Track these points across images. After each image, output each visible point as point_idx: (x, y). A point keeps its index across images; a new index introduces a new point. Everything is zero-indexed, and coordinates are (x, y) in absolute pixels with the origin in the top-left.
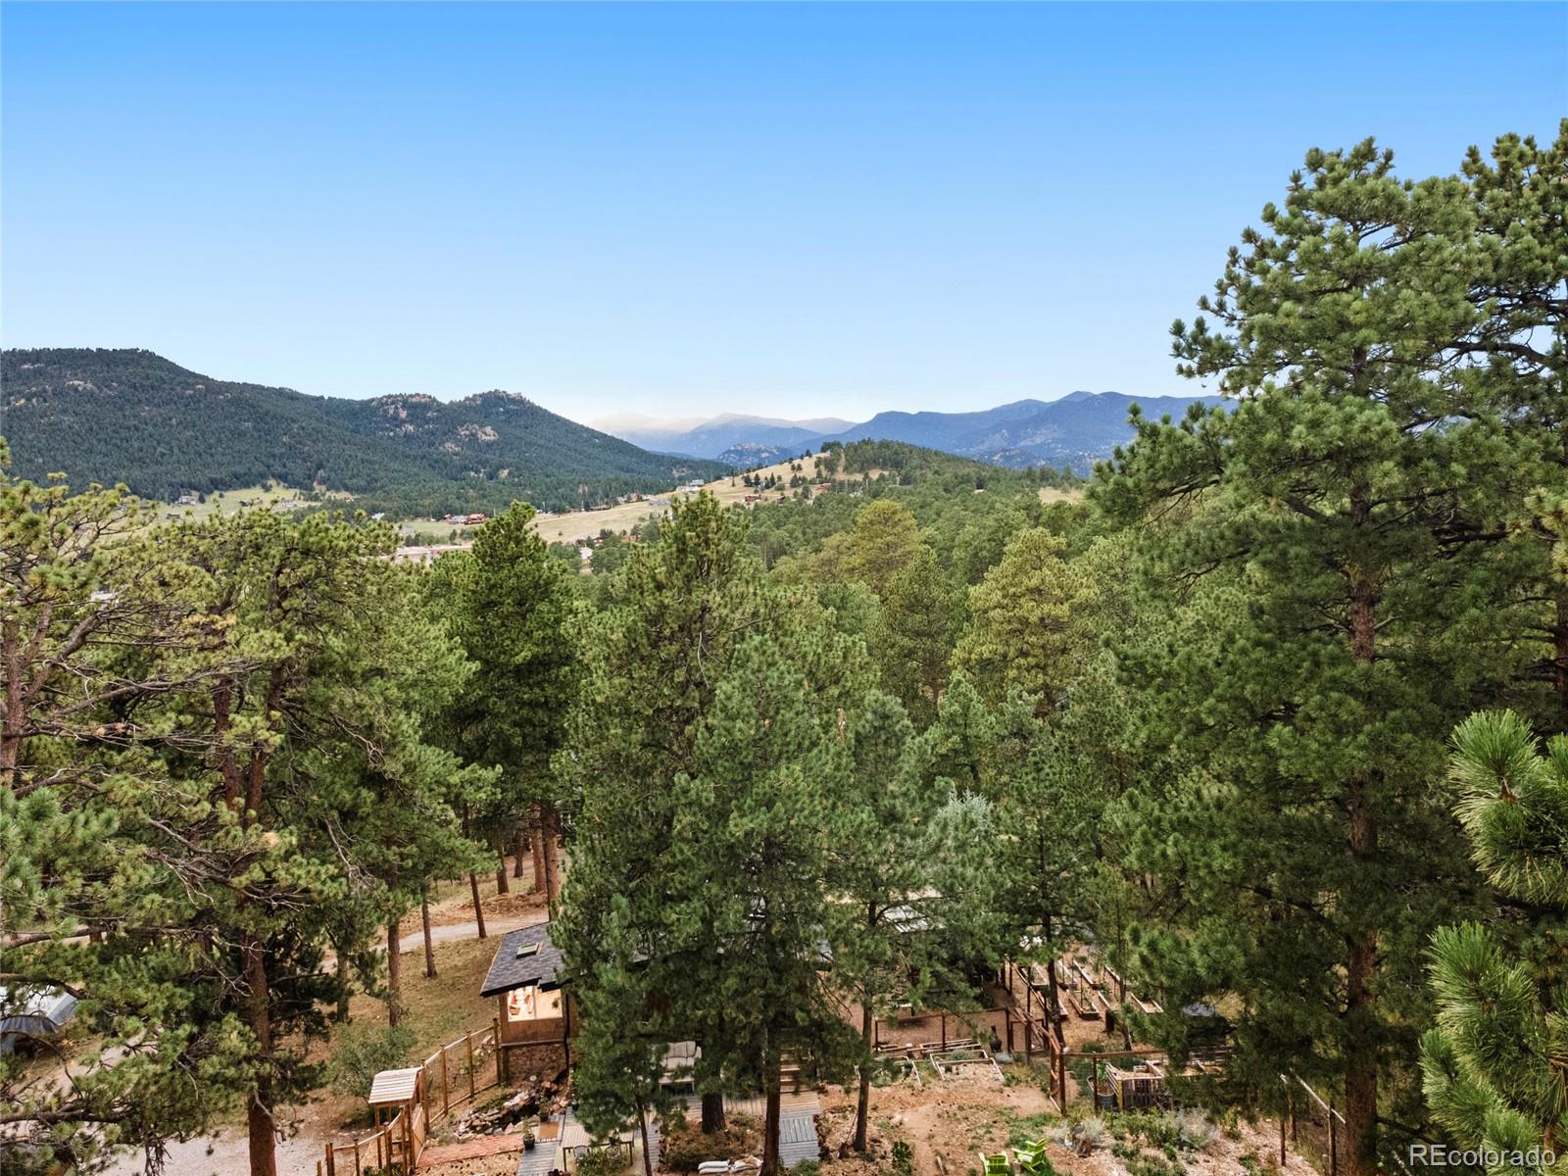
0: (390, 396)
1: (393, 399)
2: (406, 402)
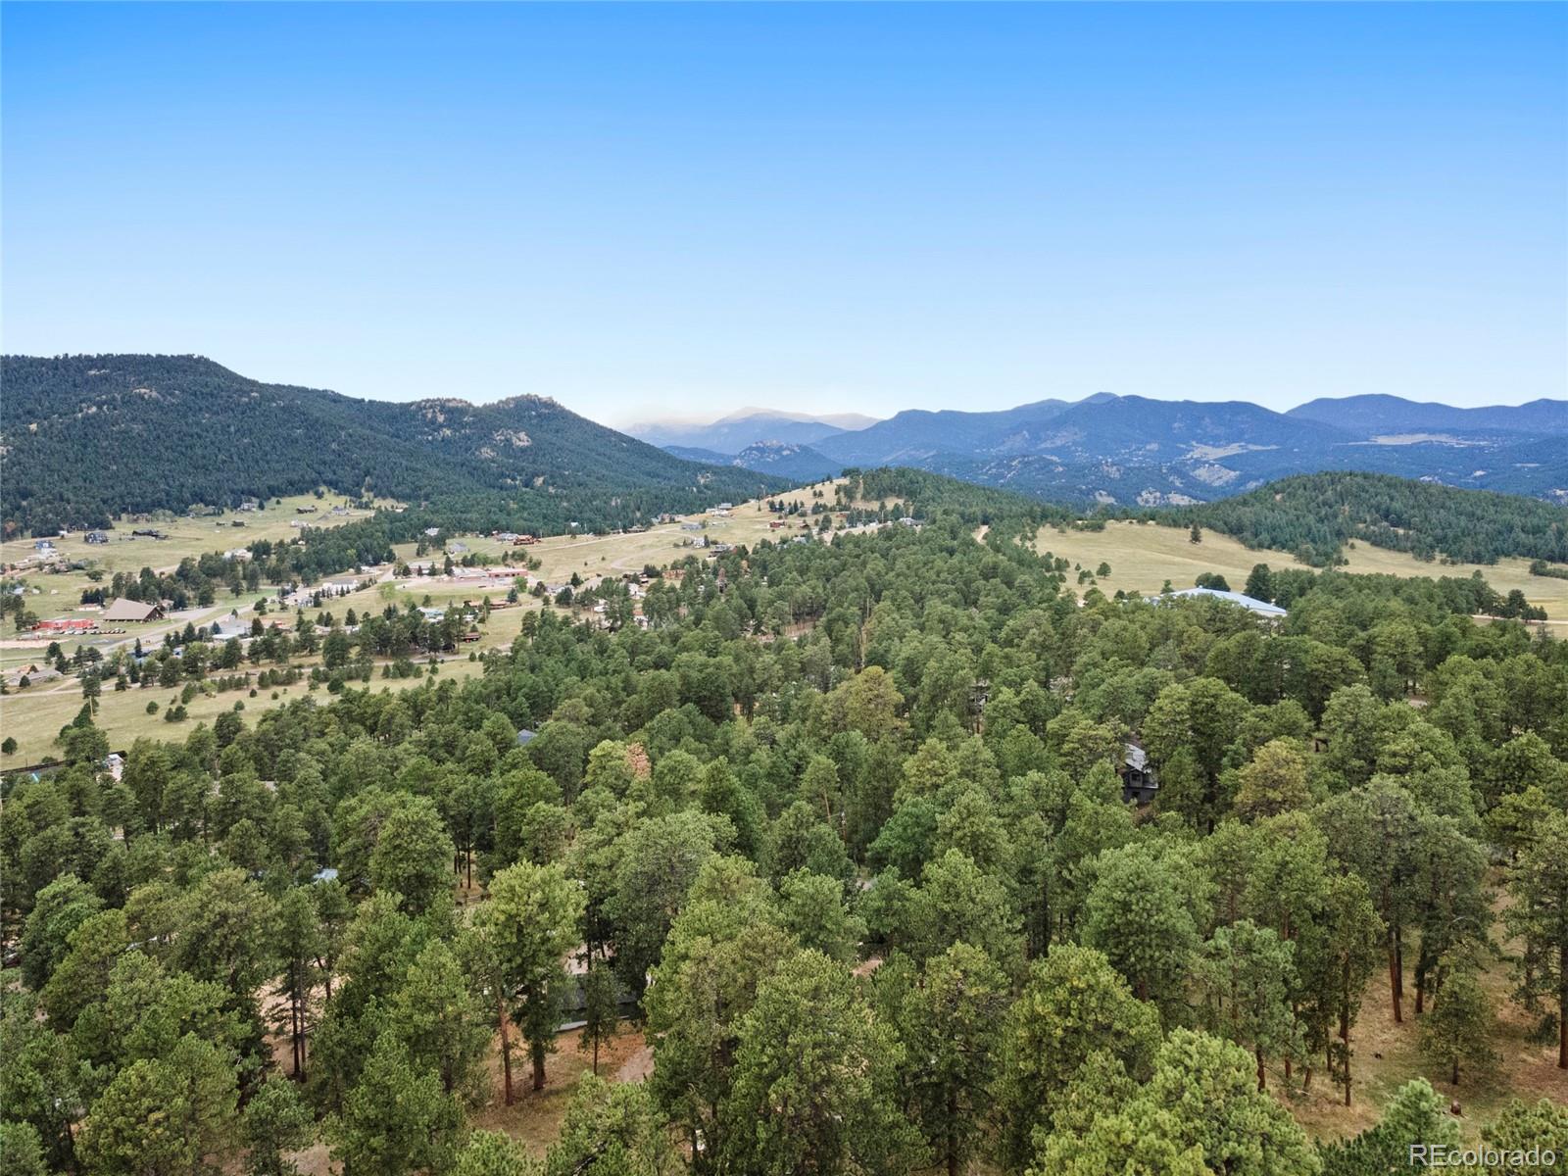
0: (428, 401)
1: (431, 404)
2: (443, 406)
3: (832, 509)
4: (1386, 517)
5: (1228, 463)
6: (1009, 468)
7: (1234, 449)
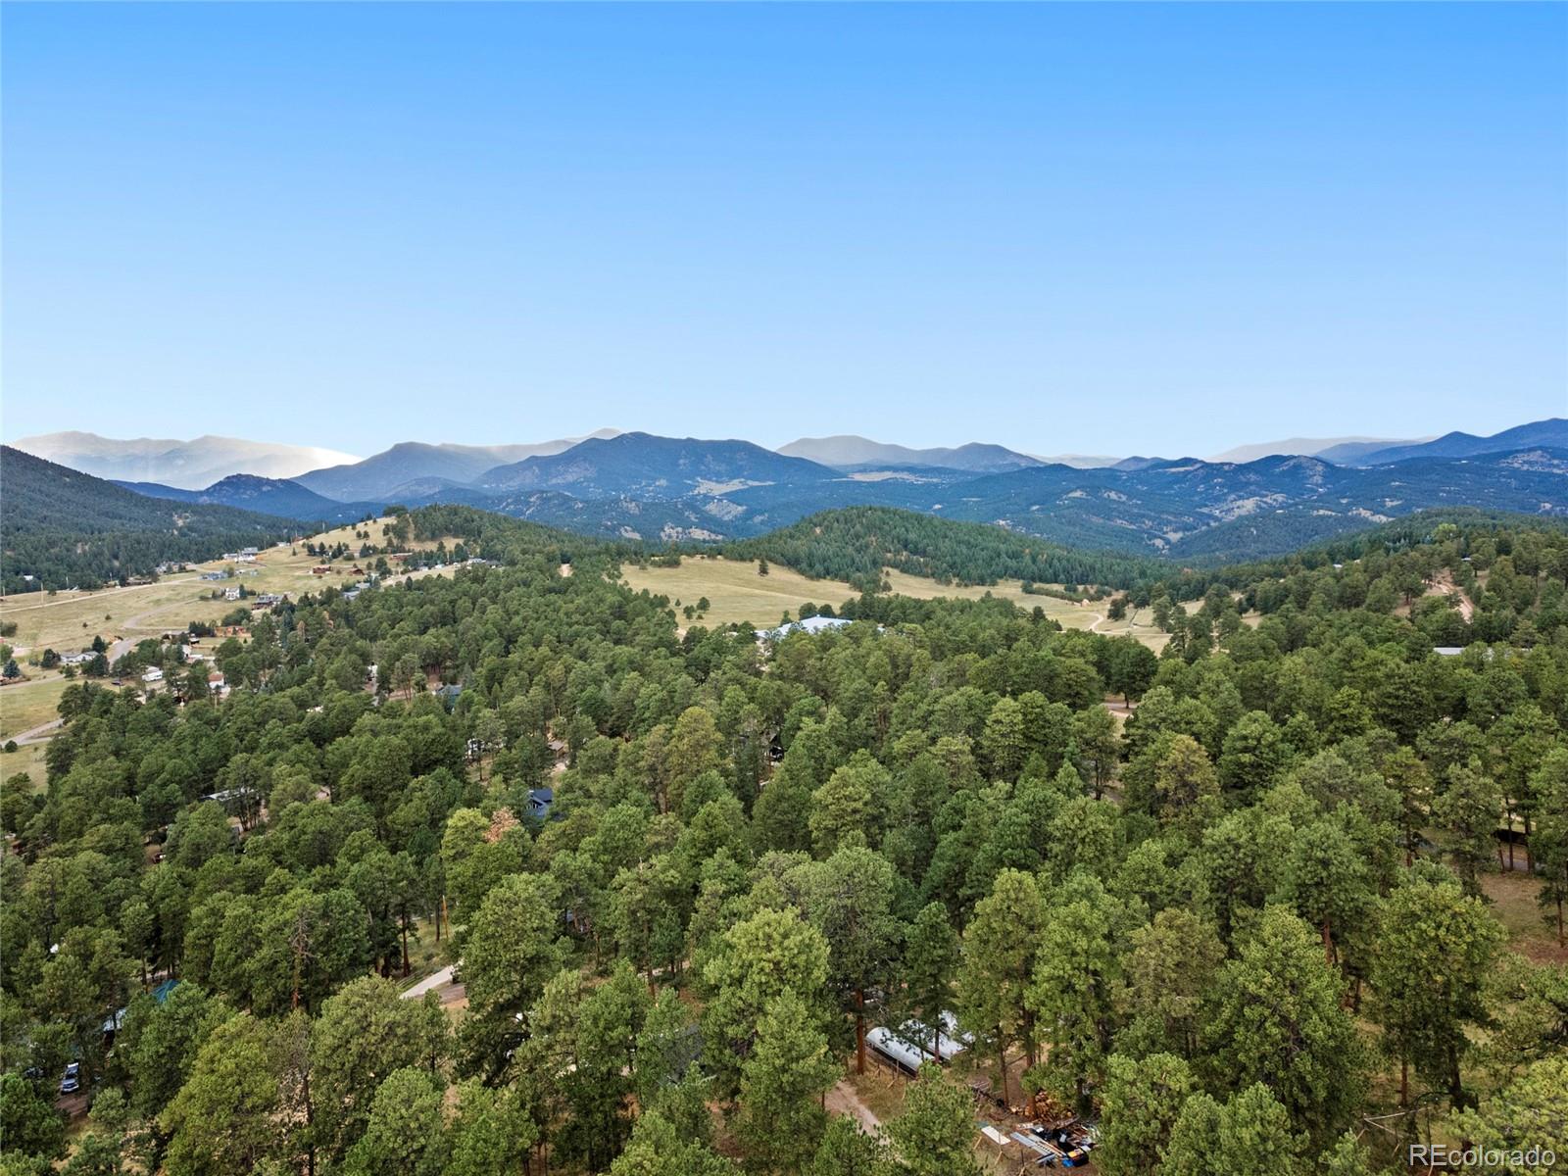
3: (383, 551)
4: (906, 547)
5: (734, 498)
6: (528, 504)
7: (735, 485)
